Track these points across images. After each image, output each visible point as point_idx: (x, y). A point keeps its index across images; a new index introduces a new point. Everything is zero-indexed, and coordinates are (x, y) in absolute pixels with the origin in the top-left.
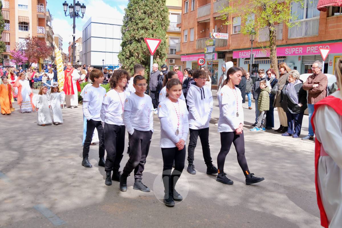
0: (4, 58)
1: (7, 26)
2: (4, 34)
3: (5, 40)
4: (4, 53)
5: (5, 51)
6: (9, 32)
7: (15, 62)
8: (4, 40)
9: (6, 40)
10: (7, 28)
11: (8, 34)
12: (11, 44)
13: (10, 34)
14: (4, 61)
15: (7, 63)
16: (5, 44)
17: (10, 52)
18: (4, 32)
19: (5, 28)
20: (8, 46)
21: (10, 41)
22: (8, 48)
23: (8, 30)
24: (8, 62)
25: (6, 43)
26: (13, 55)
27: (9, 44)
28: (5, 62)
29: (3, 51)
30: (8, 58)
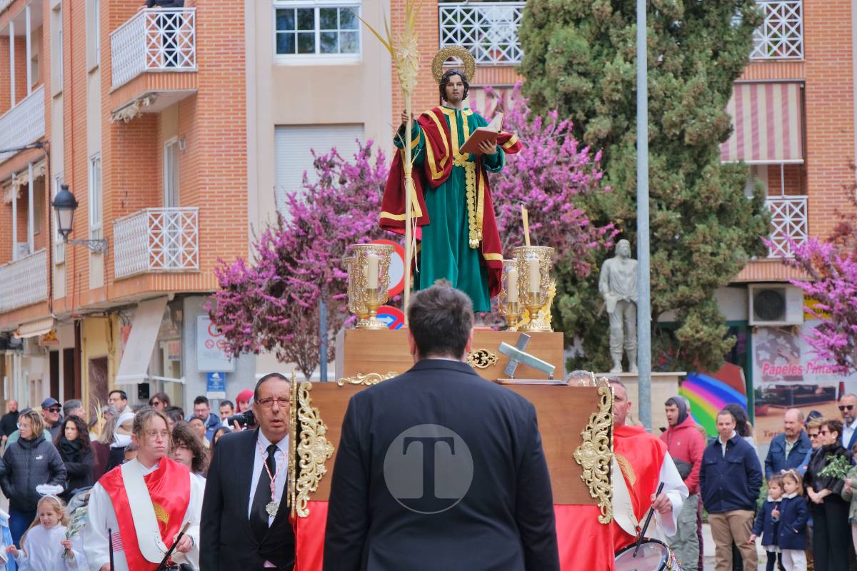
0: (760, 313)
1: (783, 21)
2: (754, 98)
3: (763, 149)
4: (753, 272)
5: (756, 247)
6: (800, 74)
7: (832, 348)
8: (756, 147)
9: (771, 154)
10: (784, 39)
11: (793, 91)
12: (813, 180)
13: (802, 92)
14: (756, 340)
15: (779, 362)
16: (763, 182)
17: (789, 255)
18: (748, 74)
19: (761, 38)
20: (788, 200)
21: (804, 154)
22: (788, 219)
23: (784, 55)
24: (796, 350)
25: (773, 170)
26: (820, 288)
27: (796, 178)
28: (764, 355)
29: (740, 253)
30: (794, 314)
